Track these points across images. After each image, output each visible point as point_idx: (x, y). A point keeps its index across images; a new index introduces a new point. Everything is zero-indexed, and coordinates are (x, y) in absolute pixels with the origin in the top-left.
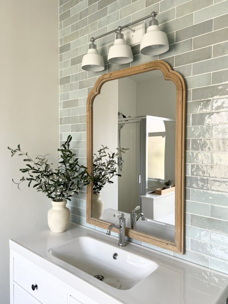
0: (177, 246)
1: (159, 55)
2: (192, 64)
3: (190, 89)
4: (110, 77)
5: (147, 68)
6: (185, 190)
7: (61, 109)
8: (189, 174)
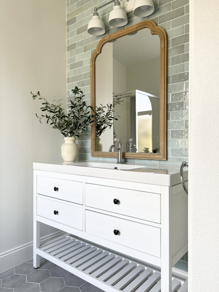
0: (162, 154)
1: (147, 16)
2: (171, 20)
3: (170, 39)
4: (109, 38)
5: (138, 27)
6: (167, 113)
7: (68, 70)
8: (170, 101)
